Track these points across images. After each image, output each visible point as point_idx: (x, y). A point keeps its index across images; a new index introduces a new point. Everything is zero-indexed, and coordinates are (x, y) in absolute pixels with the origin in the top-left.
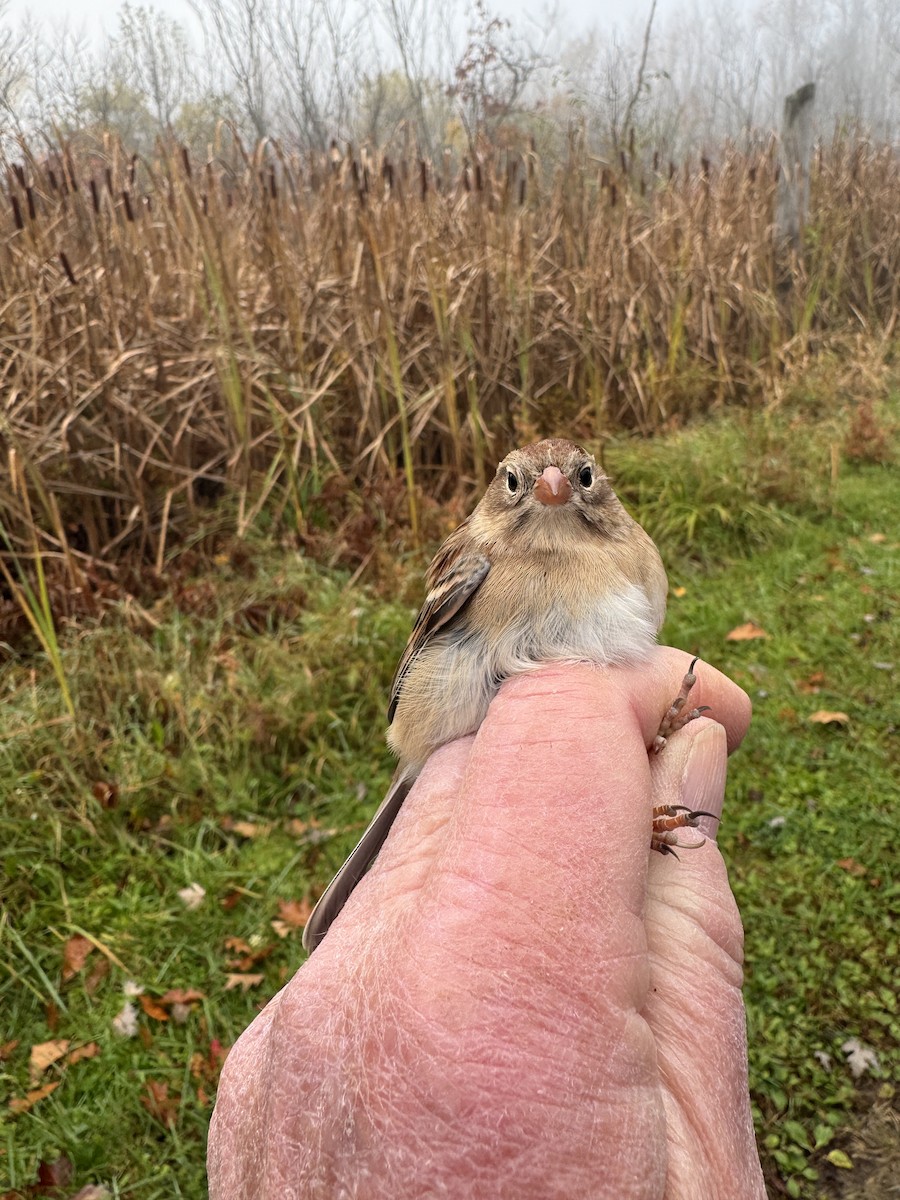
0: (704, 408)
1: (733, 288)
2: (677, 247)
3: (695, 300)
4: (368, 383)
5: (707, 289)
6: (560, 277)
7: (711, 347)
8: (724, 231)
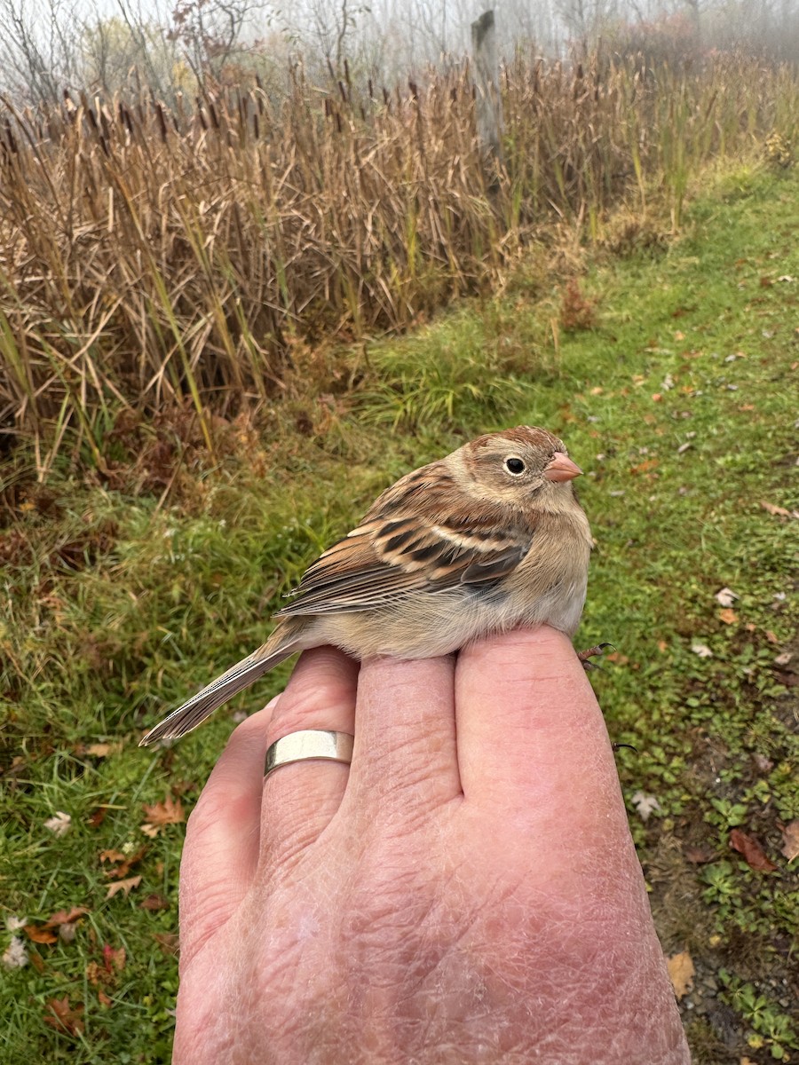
0: (444, 303)
1: (452, 195)
2: (400, 164)
3: (423, 209)
4: (141, 320)
5: (431, 198)
6: (302, 201)
7: (442, 248)
8: (437, 146)
